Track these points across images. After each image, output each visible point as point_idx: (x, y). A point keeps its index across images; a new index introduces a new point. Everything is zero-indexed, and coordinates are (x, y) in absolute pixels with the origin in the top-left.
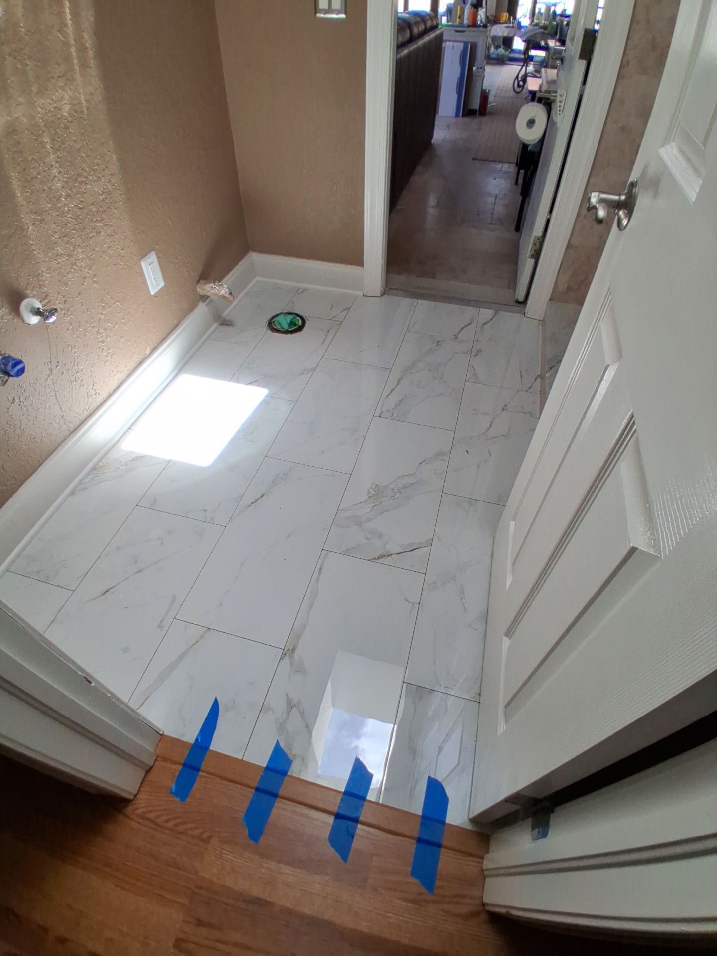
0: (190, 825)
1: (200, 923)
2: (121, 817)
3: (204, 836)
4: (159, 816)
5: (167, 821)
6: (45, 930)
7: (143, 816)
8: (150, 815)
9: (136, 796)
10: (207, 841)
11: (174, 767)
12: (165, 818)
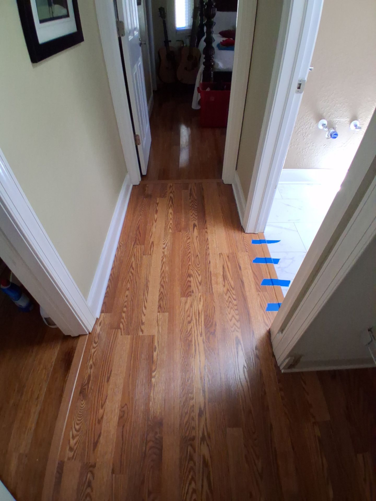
0: (247, 246)
1: (228, 257)
2: (240, 232)
3: (247, 251)
4: (245, 240)
5: (245, 242)
6: (206, 228)
7: (243, 237)
8: (244, 238)
9: (247, 233)
10: (247, 252)
11: (258, 239)
12: (246, 241)
